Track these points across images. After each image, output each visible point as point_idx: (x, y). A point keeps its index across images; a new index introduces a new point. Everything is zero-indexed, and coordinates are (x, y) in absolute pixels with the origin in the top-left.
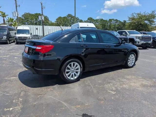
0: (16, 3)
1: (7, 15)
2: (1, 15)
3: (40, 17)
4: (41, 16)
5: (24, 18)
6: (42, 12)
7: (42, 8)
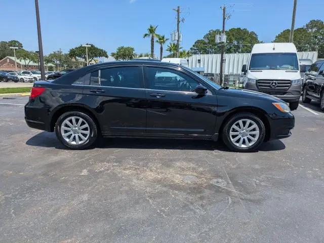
0: (178, 15)
1: (167, 40)
2: (159, 41)
3: (218, 37)
4: (220, 34)
5: (207, 41)
6: (224, 27)
7: (224, 19)
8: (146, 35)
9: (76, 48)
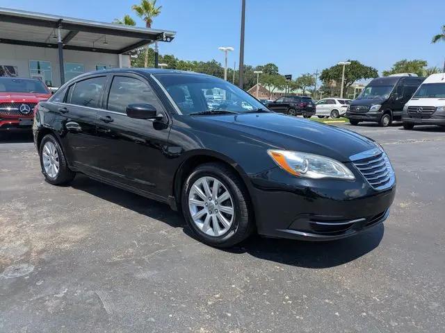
8: (437, 37)
9: (332, 68)
